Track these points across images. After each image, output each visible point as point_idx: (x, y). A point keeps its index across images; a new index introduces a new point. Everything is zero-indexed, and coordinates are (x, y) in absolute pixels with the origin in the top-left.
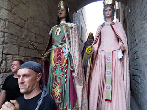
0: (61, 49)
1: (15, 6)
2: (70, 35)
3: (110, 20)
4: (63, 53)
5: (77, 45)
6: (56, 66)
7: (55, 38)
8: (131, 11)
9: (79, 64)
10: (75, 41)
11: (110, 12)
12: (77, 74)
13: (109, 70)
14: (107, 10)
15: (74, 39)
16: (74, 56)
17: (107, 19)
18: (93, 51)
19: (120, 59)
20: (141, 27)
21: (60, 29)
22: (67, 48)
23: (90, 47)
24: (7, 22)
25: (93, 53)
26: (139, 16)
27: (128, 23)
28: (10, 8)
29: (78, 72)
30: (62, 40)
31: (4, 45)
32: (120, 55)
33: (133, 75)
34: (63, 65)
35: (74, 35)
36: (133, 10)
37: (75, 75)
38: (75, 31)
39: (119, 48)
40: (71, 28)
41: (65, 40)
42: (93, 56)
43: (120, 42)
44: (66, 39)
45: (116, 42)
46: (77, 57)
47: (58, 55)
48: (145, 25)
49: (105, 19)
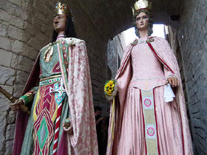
0: (52, 86)
1: (32, 36)
2: (70, 58)
3: (147, 34)
4: (54, 93)
5: (81, 78)
6: (38, 122)
7: (43, 66)
8: (185, 37)
9: (83, 117)
10: (79, 70)
11: (145, 20)
12: (77, 139)
13: (150, 126)
14: (139, 18)
15: (76, 66)
16: (73, 101)
17: (141, 33)
18: (116, 90)
19: (170, 103)
20: (198, 58)
21: (52, 49)
22: (62, 84)
23: (111, 82)
24: (21, 57)
25: (118, 92)
26: (195, 45)
27: (182, 53)
28: (25, 39)
29: (80, 134)
30: (55, 68)
31: (15, 86)
32: (169, 95)
33: (195, 127)
34: (53, 120)
35: (76, 58)
36: (186, 35)
37: (74, 141)
38: (80, 50)
39: (165, 82)
40: (73, 46)
41: (60, 70)
42: (117, 98)
43: (165, 70)
44: (62, 66)
45: (160, 71)
46: (80, 102)
47: (45, 99)
48: (204, 56)
49: (138, 34)
